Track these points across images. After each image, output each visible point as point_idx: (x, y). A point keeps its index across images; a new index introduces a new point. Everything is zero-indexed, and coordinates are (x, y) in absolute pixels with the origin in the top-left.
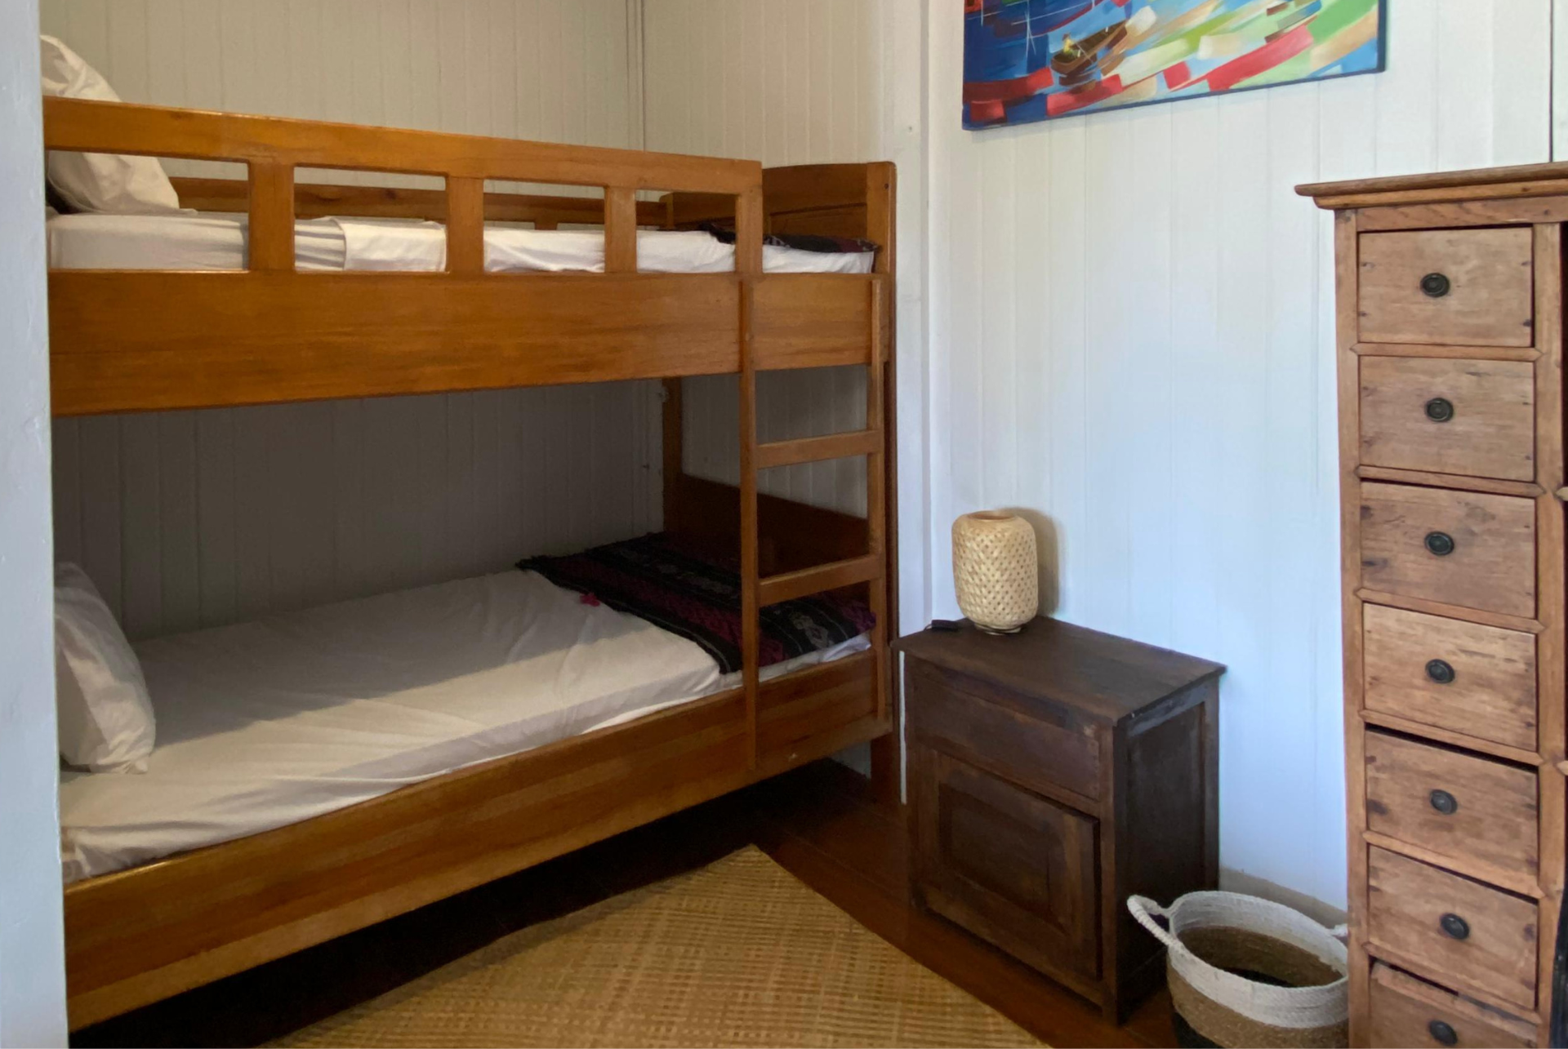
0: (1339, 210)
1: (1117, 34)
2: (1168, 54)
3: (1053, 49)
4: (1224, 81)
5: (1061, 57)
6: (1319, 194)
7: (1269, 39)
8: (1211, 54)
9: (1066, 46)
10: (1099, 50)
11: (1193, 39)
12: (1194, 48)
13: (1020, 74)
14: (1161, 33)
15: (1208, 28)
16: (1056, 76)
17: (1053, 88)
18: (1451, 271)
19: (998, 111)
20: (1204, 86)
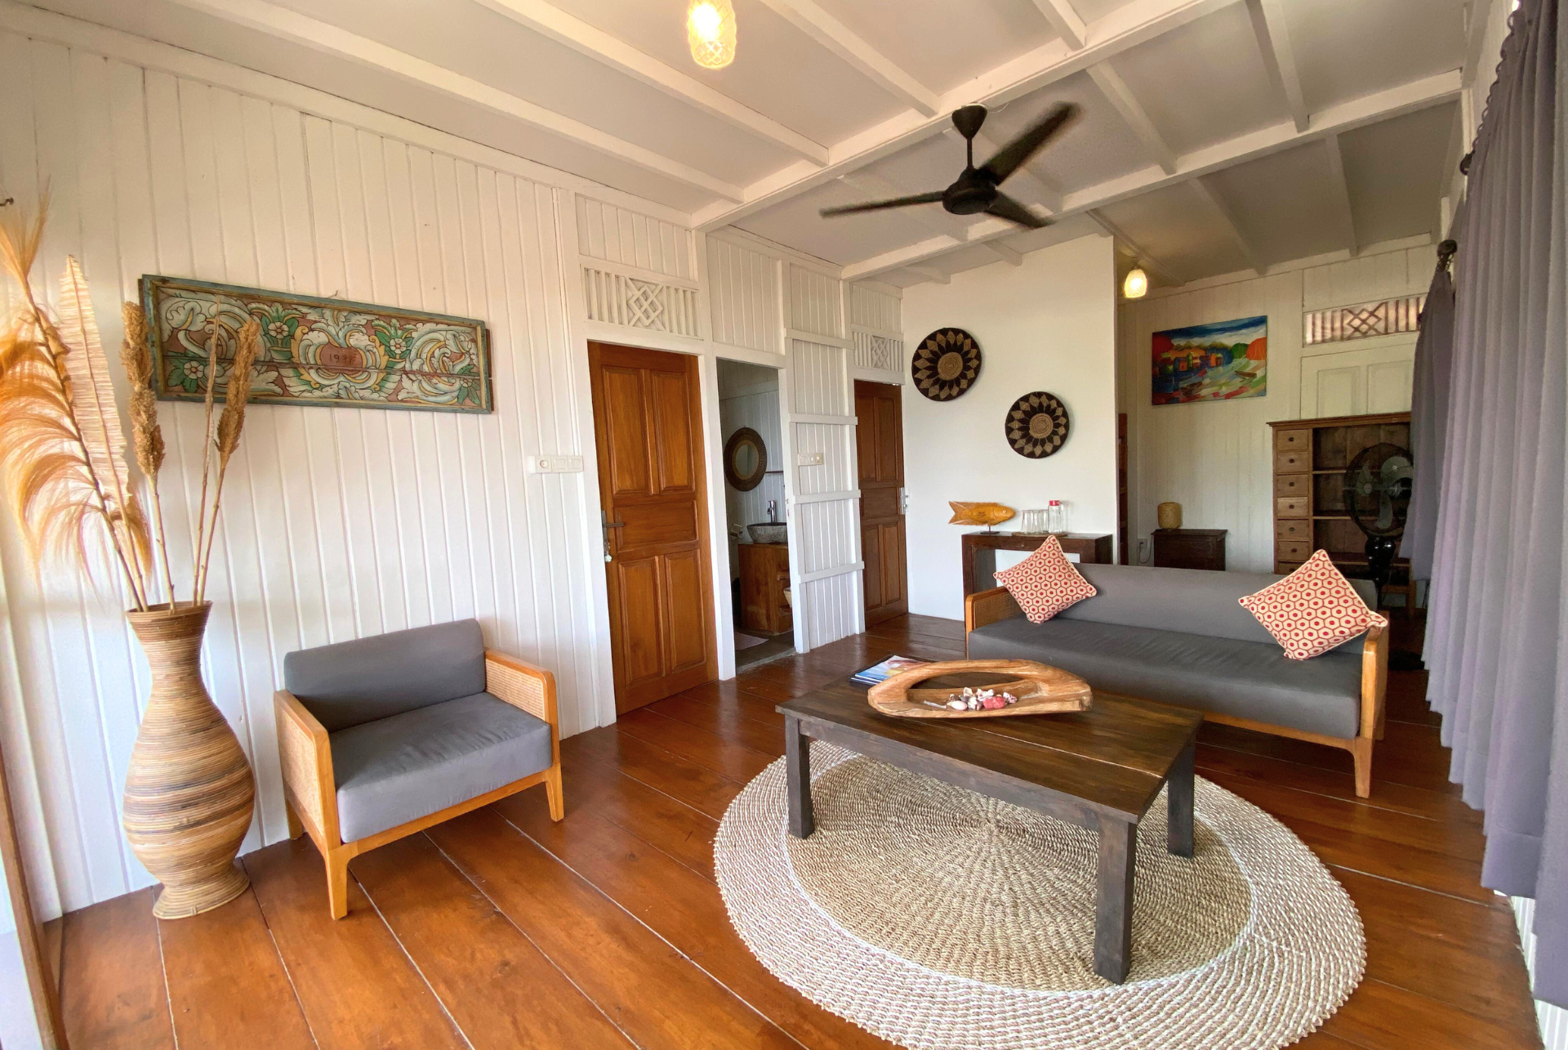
0: (1273, 427)
1: (1200, 384)
2: (1214, 389)
3: (1181, 386)
4: (1229, 396)
5: (1183, 388)
6: (1270, 424)
7: (1240, 388)
8: (1225, 390)
9: (1185, 386)
10: (1195, 387)
11: (1221, 386)
12: (1221, 388)
13: (1172, 392)
14: (1211, 385)
15: (1224, 384)
16: (1182, 393)
17: (1181, 396)
18: (1294, 437)
19: (1164, 401)
20: (1224, 397)
